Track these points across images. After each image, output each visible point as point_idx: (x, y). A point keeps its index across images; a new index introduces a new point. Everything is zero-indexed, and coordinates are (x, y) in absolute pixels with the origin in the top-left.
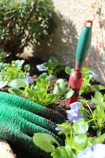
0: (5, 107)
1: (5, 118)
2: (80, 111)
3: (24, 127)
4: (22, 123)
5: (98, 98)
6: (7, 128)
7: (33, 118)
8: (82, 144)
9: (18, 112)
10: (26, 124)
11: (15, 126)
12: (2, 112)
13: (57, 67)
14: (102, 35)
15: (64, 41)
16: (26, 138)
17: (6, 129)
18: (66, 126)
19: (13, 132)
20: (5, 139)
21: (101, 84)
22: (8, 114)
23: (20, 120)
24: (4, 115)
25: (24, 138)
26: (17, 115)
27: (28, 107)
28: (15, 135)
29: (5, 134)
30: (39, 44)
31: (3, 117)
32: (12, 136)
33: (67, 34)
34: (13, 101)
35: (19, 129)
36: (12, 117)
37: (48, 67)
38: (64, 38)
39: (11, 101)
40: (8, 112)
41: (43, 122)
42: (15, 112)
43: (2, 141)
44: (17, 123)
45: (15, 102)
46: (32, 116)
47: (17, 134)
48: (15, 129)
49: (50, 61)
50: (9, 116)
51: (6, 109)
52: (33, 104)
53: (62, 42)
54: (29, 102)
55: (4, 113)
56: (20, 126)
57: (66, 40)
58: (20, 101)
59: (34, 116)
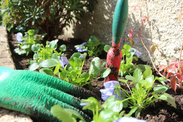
0: (31, 84)
1: (29, 94)
2: (116, 90)
3: (49, 104)
4: (47, 100)
5: (137, 76)
6: (30, 103)
7: (60, 95)
8: (107, 119)
9: (43, 89)
10: (52, 101)
11: (40, 102)
12: (27, 89)
13: (98, 46)
14: (146, 8)
15: (106, 17)
16: (50, 114)
17: (29, 105)
18: (91, 101)
19: (36, 108)
20: (29, 115)
21: (147, 63)
22: (32, 91)
23: (45, 96)
24: (29, 92)
25: (48, 114)
26: (42, 92)
27: (56, 85)
28: (39, 110)
29: (28, 109)
30: (80, 23)
31: (28, 94)
32: (35, 112)
33: (109, 9)
34: (40, 79)
35: (44, 106)
36: (37, 94)
37: (88, 47)
38: (106, 15)
39: (38, 79)
40: (33, 89)
41: (71, 100)
42: (41, 89)
43: (25, 117)
44: (42, 99)
45: (42, 79)
46: (59, 93)
47: (40, 110)
48: (40, 105)
49: (90, 40)
50: (34, 92)
51: (31, 86)
52: (61, 82)
53: (104, 18)
54: (57, 79)
55: (29, 90)
56: (45, 103)
57: (108, 16)
58: (48, 79)
59: (61, 94)
